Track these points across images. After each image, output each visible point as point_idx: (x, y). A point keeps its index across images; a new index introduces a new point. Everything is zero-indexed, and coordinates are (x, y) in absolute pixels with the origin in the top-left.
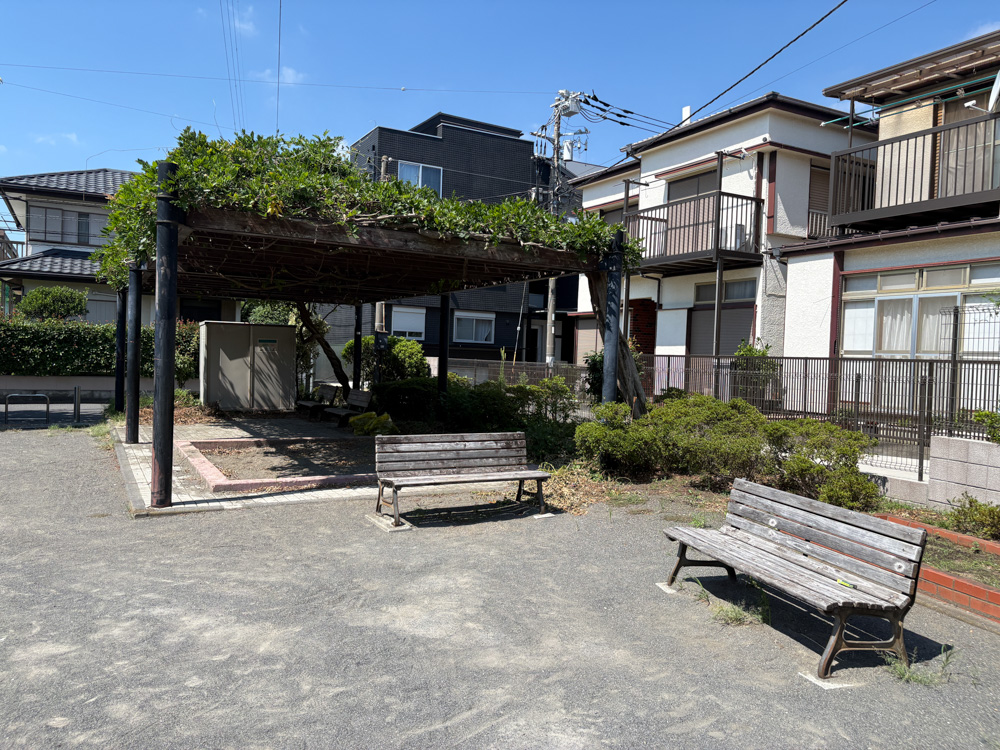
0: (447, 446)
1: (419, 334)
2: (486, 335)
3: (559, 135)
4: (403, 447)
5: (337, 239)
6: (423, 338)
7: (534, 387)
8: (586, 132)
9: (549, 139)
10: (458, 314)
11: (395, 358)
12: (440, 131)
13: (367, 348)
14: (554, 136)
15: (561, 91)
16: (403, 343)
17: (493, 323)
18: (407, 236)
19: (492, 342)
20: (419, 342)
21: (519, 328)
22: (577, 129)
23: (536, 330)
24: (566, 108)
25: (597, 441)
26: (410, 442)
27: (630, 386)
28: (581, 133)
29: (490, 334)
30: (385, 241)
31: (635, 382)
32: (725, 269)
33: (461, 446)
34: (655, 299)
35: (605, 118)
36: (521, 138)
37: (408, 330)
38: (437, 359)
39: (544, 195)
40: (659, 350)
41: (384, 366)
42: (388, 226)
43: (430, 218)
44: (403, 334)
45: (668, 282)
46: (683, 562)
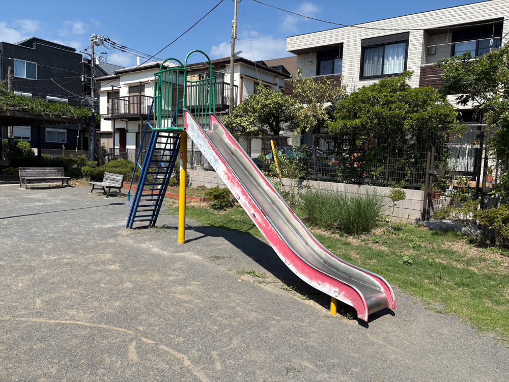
0: (40, 170)
1: (28, 138)
2: (63, 139)
3: (94, 53)
4: (27, 170)
5: (4, 115)
6: (30, 140)
7: (75, 159)
8: (106, 53)
9: (89, 55)
10: (47, 129)
11: (18, 148)
12: (35, 46)
13: (4, 144)
14: (91, 53)
15: (93, 35)
16: (21, 142)
17: (66, 134)
18: (25, 113)
19: (66, 142)
20: (29, 142)
21: (78, 136)
22: (101, 52)
23: (88, 138)
24: (96, 42)
25: (87, 171)
26: (29, 169)
27: (100, 157)
28: (103, 53)
29: (64, 138)
30: (18, 115)
31: (101, 155)
32: (144, 120)
33: (44, 171)
34: (126, 128)
35: (115, 48)
36: (76, 52)
37: (22, 136)
38: (37, 149)
39: (88, 79)
40: (128, 147)
41: (13, 152)
42: (19, 111)
43: (32, 108)
44: (19, 138)
45: (130, 123)
46: (93, 188)
